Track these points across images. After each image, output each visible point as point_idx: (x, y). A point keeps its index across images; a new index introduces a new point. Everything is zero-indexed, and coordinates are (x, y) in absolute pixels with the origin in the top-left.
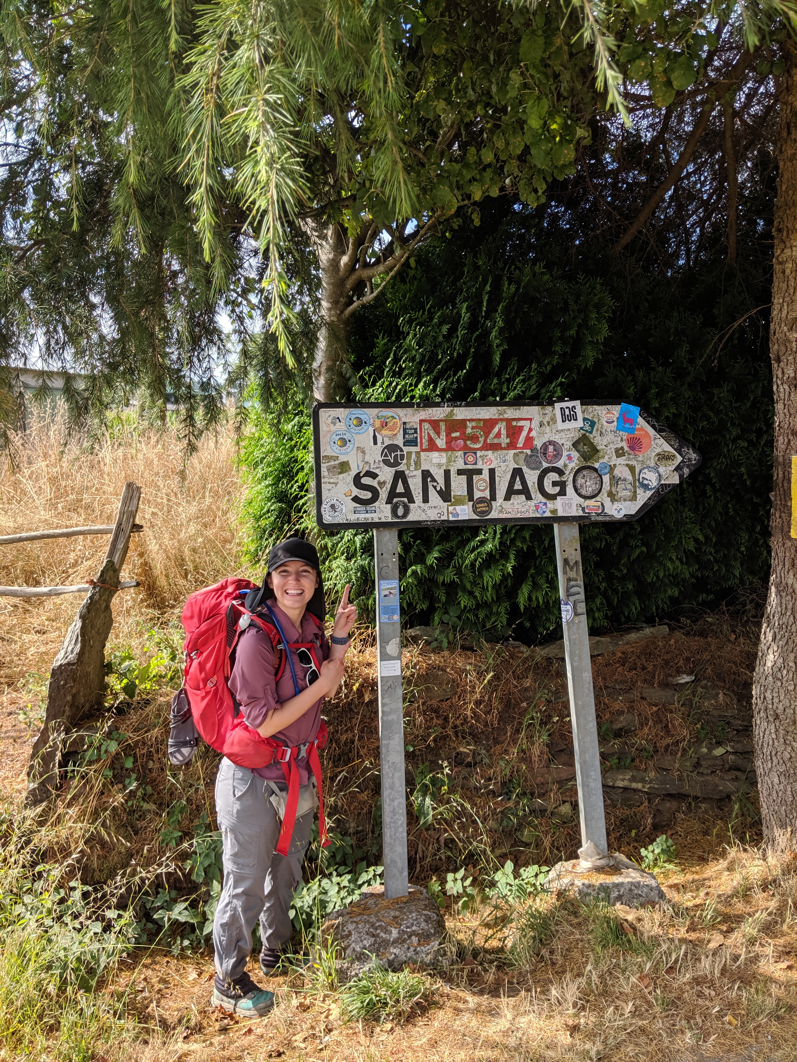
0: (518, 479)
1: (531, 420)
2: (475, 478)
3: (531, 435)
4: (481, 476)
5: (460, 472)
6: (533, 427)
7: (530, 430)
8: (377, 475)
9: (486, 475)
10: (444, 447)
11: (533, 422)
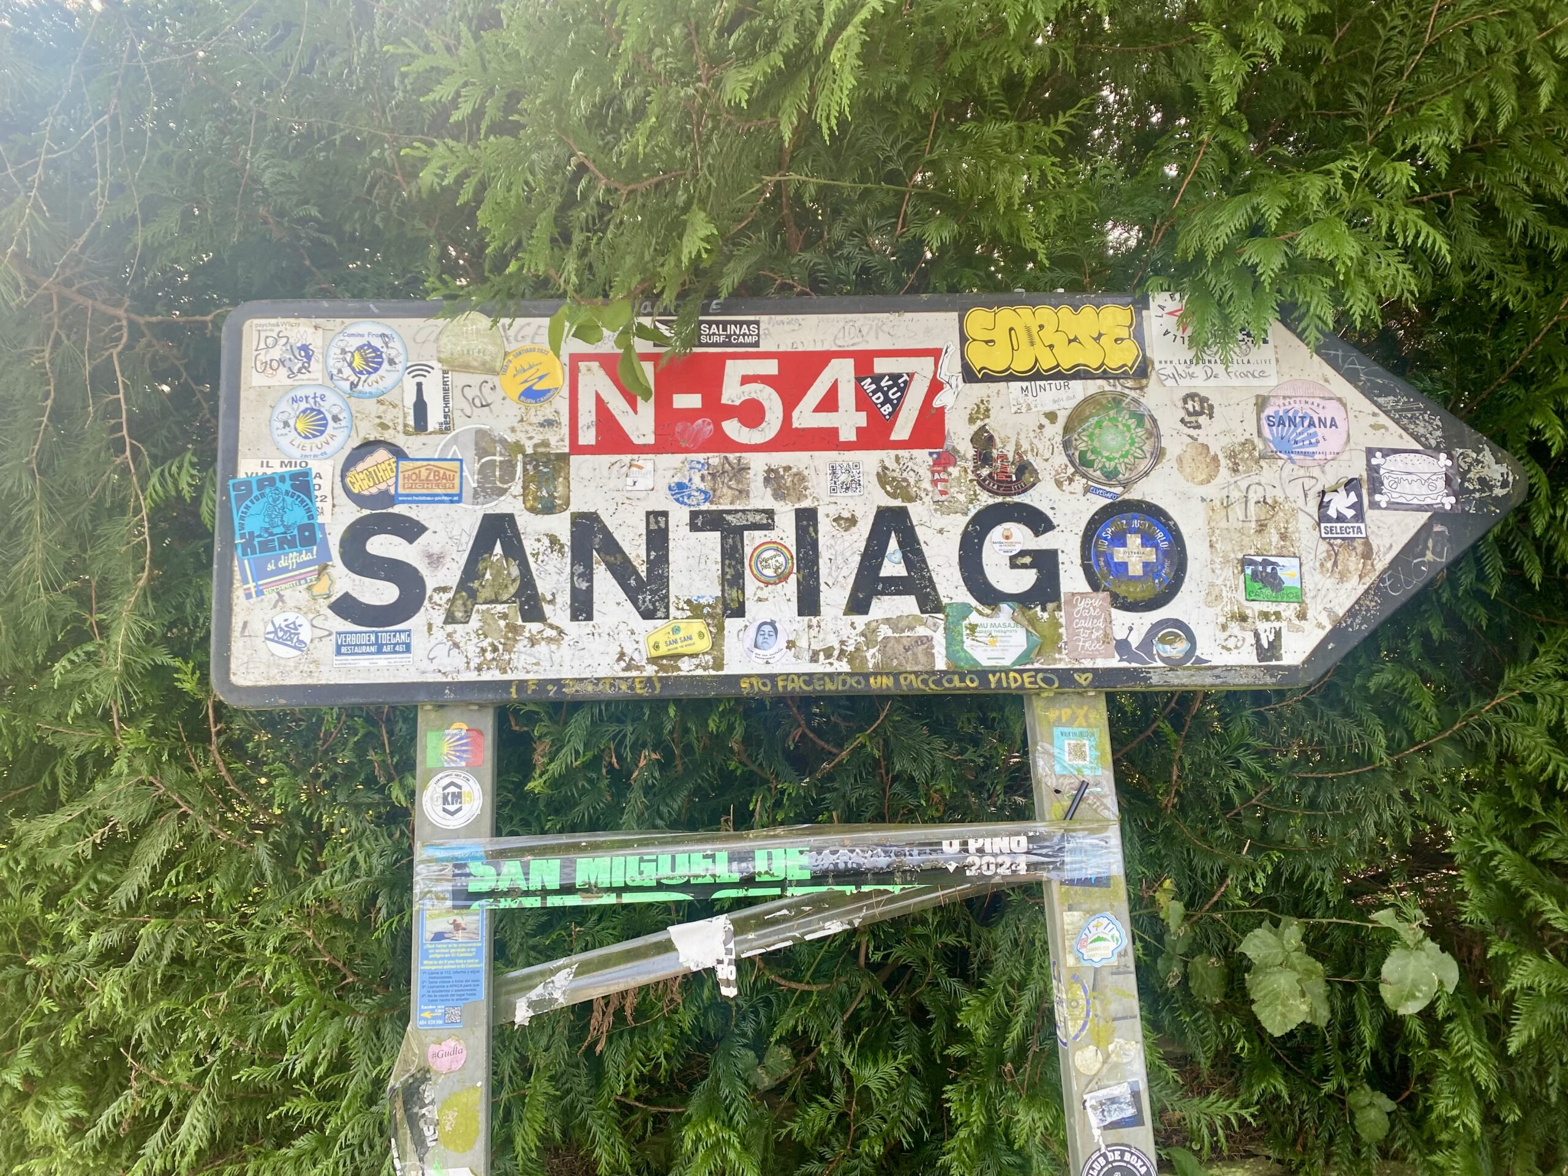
0: (893, 544)
1: (936, 354)
2: (752, 540)
3: (937, 403)
4: (772, 535)
5: (701, 521)
6: (943, 376)
7: (936, 387)
8: (423, 529)
9: (786, 529)
10: (650, 440)
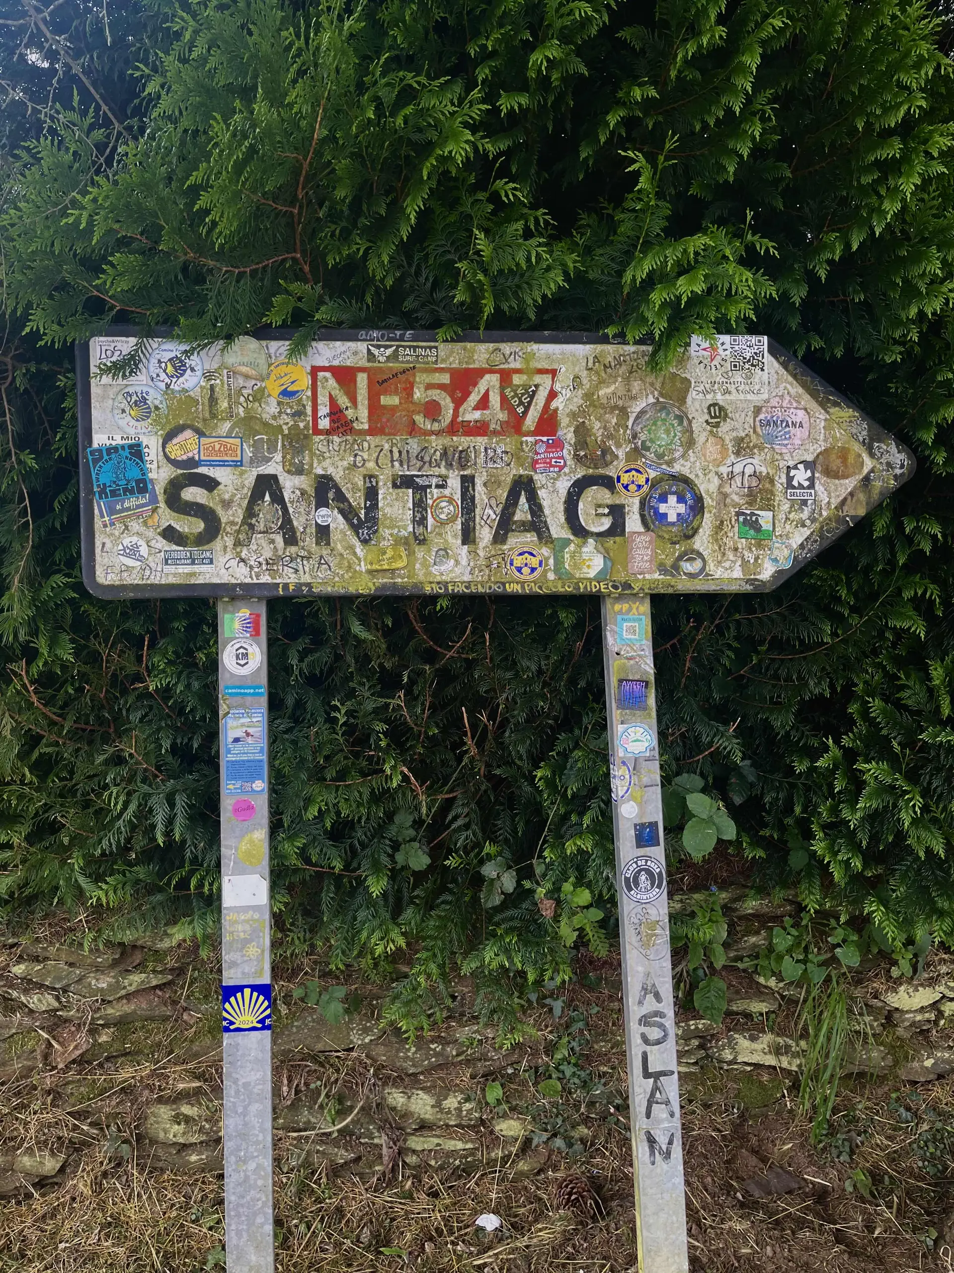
0: (523, 499)
1: (553, 373)
2: (432, 495)
3: (553, 406)
4: (445, 492)
5: (400, 482)
6: (557, 387)
7: (552, 395)
8: (218, 484)
9: (455, 488)
10: (366, 426)
11: (560, 377)
